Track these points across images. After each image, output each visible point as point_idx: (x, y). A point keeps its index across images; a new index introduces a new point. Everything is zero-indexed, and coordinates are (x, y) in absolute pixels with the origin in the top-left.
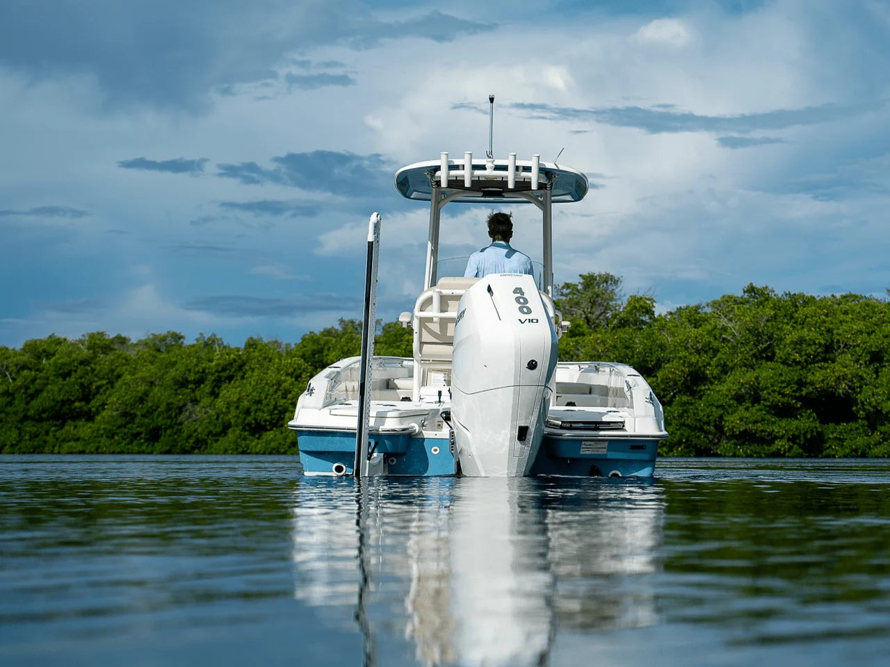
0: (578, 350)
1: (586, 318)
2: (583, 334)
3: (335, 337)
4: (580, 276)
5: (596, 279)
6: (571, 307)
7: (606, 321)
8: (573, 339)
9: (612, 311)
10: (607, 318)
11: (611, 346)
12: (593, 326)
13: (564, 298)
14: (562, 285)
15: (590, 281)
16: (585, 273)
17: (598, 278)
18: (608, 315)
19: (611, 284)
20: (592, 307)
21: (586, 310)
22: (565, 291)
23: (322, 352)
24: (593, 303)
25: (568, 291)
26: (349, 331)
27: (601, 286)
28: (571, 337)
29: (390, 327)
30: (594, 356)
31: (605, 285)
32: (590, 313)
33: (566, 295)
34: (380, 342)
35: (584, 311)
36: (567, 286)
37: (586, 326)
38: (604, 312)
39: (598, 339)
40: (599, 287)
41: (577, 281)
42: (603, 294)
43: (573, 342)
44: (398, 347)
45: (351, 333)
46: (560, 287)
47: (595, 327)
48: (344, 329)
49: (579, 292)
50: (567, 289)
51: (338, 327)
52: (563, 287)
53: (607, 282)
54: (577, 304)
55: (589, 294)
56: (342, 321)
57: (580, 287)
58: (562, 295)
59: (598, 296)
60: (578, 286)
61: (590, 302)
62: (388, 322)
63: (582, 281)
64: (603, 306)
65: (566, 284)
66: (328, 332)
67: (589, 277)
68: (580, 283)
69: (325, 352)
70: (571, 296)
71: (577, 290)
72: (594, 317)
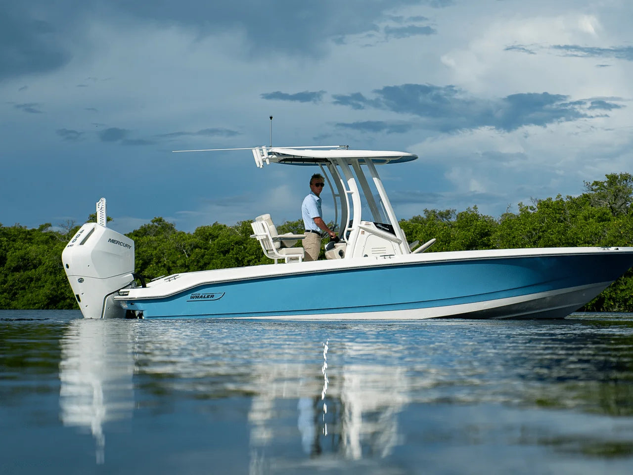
0: (605, 232)
1: (611, 207)
2: (609, 220)
3: (421, 223)
4: (606, 175)
5: (618, 178)
6: (600, 200)
7: (626, 209)
8: (601, 223)
9: (630, 202)
10: (627, 208)
11: (630, 229)
12: (616, 214)
13: (594, 192)
14: (592, 183)
15: (613, 179)
16: (609, 174)
17: (619, 177)
18: (628, 205)
19: (630, 181)
20: (615, 200)
21: (610, 201)
22: (594, 187)
23: (411, 234)
24: (616, 196)
25: (597, 187)
26: (431, 219)
27: (622, 183)
28: (599, 222)
29: (462, 215)
30: (617, 236)
31: (625, 182)
32: (614, 204)
33: (595, 190)
34: (456, 227)
35: (609, 202)
36: (596, 183)
37: (611, 214)
38: (625, 203)
39: (620, 223)
40: (620, 184)
41: (603, 179)
42: (623, 189)
43: (600, 226)
44: (469, 230)
45: (432, 220)
46: (591, 185)
47: (617, 214)
48: (428, 217)
49: (605, 188)
50: (596, 186)
51: (423, 216)
52: (593, 186)
53: (626, 180)
54: (604, 197)
55: (613, 189)
56: (426, 211)
57: (605, 184)
58: (592, 190)
59: (619, 191)
60: (604, 183)
61: (614, 195)
62: (461, 212)
63: (607, 180)
64: (624, 198)
65: (595, 182)
66: (416, 220)
67: (612, 177)
68: (605, 182)
69: (414, 234)
70: (599, 191)
71: (604, 187)
72: (617, 207)
